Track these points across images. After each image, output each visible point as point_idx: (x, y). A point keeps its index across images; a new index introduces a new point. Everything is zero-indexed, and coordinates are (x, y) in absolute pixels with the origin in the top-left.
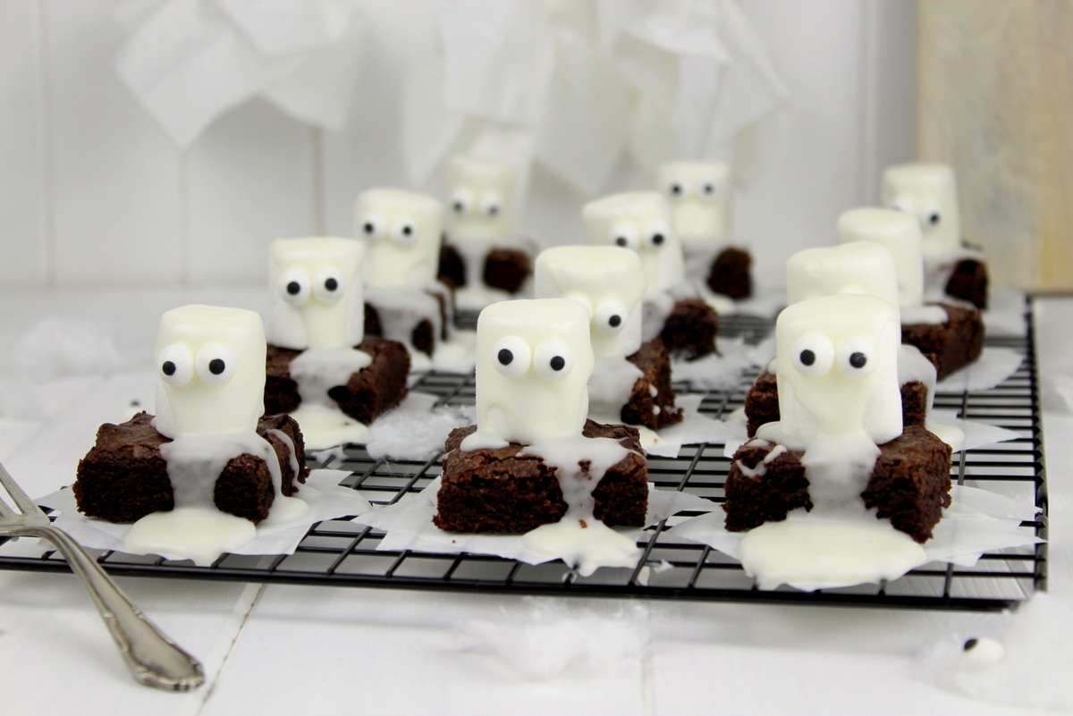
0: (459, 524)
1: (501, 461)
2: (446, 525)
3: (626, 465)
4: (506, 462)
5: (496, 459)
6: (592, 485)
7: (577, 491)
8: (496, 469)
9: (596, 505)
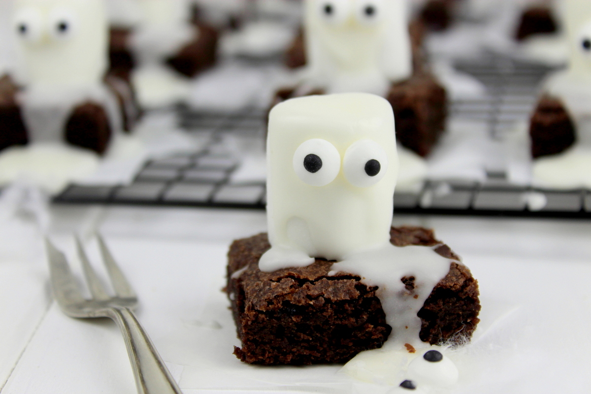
0: (268, 357)
1: (312, 282)
2: (253, 360)
3: (454, 279)
4: (318, 284)
5: (306, 280)
6: (419, 304)
7: (401, 312)
8: (310, 293)
9: (423, 326)
